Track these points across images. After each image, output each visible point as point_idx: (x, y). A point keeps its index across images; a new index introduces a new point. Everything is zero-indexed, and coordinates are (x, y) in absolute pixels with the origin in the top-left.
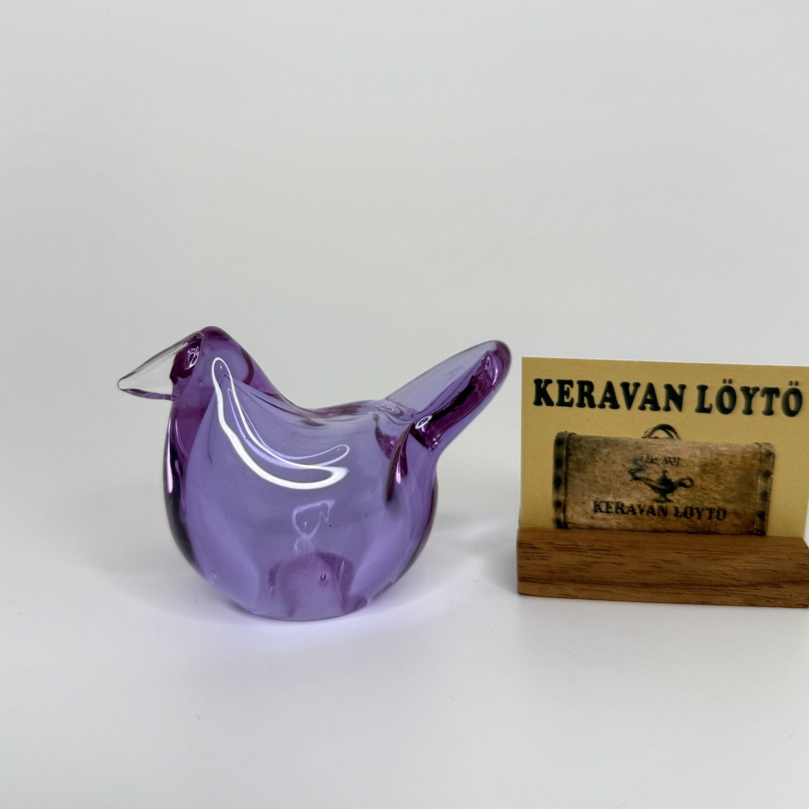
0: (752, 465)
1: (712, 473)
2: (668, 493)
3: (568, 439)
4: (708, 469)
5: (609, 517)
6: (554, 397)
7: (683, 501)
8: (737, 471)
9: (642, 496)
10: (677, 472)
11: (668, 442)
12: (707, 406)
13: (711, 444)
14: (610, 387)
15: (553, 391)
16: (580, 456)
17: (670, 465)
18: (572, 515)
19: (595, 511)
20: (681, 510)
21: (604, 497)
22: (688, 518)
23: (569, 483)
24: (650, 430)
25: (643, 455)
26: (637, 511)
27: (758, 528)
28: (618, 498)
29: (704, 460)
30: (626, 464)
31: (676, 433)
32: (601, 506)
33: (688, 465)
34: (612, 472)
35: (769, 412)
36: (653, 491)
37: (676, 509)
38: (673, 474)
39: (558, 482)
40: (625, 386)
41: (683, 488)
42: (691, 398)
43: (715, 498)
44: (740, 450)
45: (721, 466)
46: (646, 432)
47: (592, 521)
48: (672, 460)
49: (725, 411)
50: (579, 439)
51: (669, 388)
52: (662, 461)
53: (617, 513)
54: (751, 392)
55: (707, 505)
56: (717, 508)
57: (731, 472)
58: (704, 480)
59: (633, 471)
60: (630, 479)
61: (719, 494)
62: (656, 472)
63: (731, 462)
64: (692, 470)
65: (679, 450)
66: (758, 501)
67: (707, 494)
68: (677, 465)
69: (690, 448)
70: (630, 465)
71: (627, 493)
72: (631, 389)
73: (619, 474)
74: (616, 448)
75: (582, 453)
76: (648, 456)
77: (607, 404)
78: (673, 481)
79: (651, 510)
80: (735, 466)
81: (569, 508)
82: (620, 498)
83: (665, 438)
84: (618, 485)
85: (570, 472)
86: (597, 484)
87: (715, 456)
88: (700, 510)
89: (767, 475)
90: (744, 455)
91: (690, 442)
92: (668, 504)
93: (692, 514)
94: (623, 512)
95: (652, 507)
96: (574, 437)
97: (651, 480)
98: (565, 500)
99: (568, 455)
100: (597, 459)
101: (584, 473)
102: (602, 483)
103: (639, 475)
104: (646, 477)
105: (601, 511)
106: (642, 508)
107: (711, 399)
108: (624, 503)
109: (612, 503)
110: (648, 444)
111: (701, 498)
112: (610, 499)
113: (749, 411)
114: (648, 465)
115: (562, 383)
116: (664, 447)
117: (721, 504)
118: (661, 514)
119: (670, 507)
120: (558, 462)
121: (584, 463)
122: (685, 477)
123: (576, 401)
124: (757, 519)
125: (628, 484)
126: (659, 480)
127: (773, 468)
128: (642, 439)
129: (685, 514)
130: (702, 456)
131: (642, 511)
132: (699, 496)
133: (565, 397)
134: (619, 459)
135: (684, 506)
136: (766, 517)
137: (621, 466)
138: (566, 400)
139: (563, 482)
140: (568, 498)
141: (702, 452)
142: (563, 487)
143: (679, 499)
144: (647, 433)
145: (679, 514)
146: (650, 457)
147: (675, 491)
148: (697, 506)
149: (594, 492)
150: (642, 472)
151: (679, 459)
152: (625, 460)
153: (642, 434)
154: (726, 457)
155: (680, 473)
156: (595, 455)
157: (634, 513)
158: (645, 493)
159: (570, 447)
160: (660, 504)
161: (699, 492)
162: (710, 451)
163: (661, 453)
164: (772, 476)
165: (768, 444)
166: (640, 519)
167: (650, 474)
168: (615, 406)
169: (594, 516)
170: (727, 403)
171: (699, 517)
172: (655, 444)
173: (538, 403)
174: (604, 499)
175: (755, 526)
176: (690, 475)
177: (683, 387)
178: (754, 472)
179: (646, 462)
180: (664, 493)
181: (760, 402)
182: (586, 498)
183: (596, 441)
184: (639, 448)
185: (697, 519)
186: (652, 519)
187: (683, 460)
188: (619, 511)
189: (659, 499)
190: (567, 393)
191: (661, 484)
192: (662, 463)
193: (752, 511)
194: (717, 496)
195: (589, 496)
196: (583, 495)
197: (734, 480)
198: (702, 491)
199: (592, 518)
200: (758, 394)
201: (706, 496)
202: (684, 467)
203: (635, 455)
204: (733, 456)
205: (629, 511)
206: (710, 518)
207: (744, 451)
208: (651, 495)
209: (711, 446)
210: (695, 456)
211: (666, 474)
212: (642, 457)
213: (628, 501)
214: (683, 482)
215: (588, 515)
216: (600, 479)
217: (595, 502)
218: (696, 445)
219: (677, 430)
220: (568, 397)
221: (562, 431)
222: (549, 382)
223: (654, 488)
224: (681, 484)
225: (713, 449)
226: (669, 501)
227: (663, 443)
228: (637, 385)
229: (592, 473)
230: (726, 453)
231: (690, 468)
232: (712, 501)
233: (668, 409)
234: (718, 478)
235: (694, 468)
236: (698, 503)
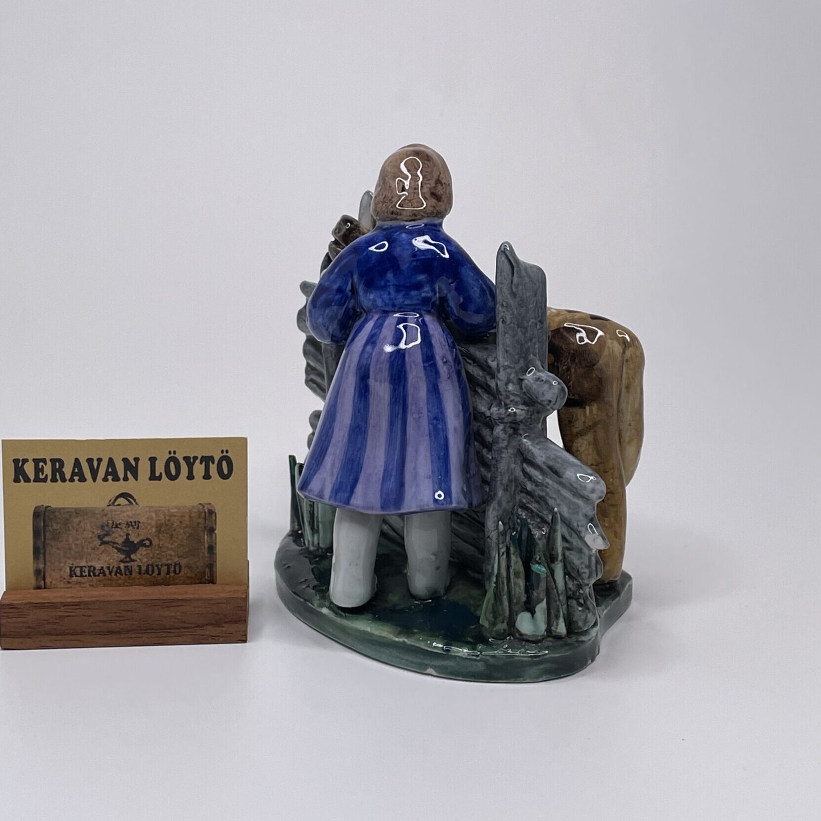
0: (199, 523)
1: (167, 533)
2: (132, 554)
3: (45, 512)
4: (163, 529)
5: (83, 580)
6: (31, 474)
7: (145, 560)
8: (187, 530)
9: (109, 558)
10: (138, 534)
11: (129, 508)
12: (157, 475)
13: (162, 507)
14: (77, 463)
15: (29, 469)
16: (55, 527)
17: (131, 528)
18: (51, 582)
19: (71, 576)
20: (144, 568)
21: (78, 563)
22: (151, 575)
23: (47, 552)
24: (113, 499)
25: (109, 522)
26: (107, 572)
27: (209, 579)
28: (89, 562)
29: (159, 522)
30: (95, 530)
31: (135, 500)
32: (75, 571)
33: (147, 528)
34: (83, 539)
35: (207, 476)
36: (119, 553)
37: (140, 567)
38: (134, 536)
39: (37, 551)
40: (90, 461)
41: (144, 548)
42: (144, 469)
43: (171, 555)
44: (187, 511)
45: (173, 526)
46: (110, 501)
47: (69, 585)
48: (133, 524)
49: (172, 478)
50: (54, 511)
51: (125, 460)
52: (125, 526)
53: (90, 575)
54: (192, 460)
55: (164, 561)
56: (173, 564)
57: (182, 531)
58: (160, 540)
59: (101, 537)
60: (100, 544)
61: (174, 551)
62: (120, 536)
63: (181, 522)
64: (150, 531)
65: (139, 514)
66: (206, 555)
67: (164, 552)
68: (138, 528)
69: (147, 512)
70: (99, 532)
71: (98, 557)
72: (95, 464)
73: (89, 540)
74: (86, 517)
75: (57, 523)
76: (113, 523)
77: (76, 478)
78: (136, 542)
79: (119, 571)
80: (185, 525)
81: (47, 575)
82: (92, 562)
83: (126, 505)
84: (90, 551)
85: (47, 542)
86: (72, 551)
87: (168, 518)
88: (160, 567)
89: (212, 531)
90: (192, 515)
91: (147, 507)
92: (132, 563)
93: (153, 572)
94: (95, 575)
95: (119, 568)
96: (49, 510)
97: (117, 543)
98: (45, 568)
99: (45, 526)
100: (70, 527)
101: (60, 542)
102: (76, 550)
103: (106, 539)
104: (113, 541)
105: (76, 576)
106: (111, 570)
107: (160, 468)
108: (96, 566)
109: (85, 567)
110: (112, 511)
111: (159, 556)
112: (83, 564)
113: (191, 477)
114: (113, 529)
115: (37, 462)
116: (124, 513)
117: (176, 560)
118: (128, 573)
119: (134, 564)
120: (36, 534)
121: (60, 532)
122: (145, 539)
123: (50, 477)
124: (207, 570)
125: (98, 549)
126: (123, 543)
127: (216, 525)
128: (108, 507)
129: (147, 571)
130: (157, 519)
131: (110, 574)
132: (158, 554)
133: (40, 473)
134: (88, 527)
135: (146, 564)
136: (214, 569)
137: (90, 533)
138: (42, 477)
139: (42, 551)
140: (46, 566)
141: (156, 515)
142: (42, 556)
143: (141, 557)
144: (112, 501)
145: (143, 572)
146: (115, 523)
147: (138, 551)
148: (156, 563)
149: (69, 559)
150: (109, 537)
151: (139, 522)
152: (94, 527)
153: (107, 504)
154: (177, 518)
155: (141, 535)
156: (69, 525)
157: (105, 575)
158: (114, 556)
159: (46, 518)
160: (126, 564)
161: (158, 550)
162: (163, 513)
163: (123, 518)
164: (216, 532)
165: (209, 504)
166: (111, 580)
167: (116, 538)
168: (83, 479)
169: (70, 581)
170: (173, 472)
171: (159, 574)
172: (118, 511)
173: (16, 480)
174: (78, 565)
175: (206, 577)
176: (149, 536)
177: (137, 460)
178: (200, 529)
179: (112, 527)
180: (128, 554)
181: (199, 469)
182: (62, 565)
183: (69, 512)
184: (105, 515)
185: (158, 575)
186: (120, 578)
187: (143, 523)
188: (92, 574)
189: (125, 560)
190: (42, 470)
191: (125, 546)
192: (125, 527)
193: (202, 564)
194: (173, 553)
195: (65, 563)
196: (60, 563)
197: (185, 538)
198: (160, 549)
199: (69, 582)
200: (198, 461)
201: (164, 554)
202: (143, 529)
203: (103, 523)
204: (182, 516)
205: (100, 573)
206: (168, 573)
207: (190, 511)
208: (118, 557)
209: (163, 509)
210: (152, 519)
211: (129, 537)
212: (108, 523)
213: (99, 564)
214: (144, 542)
215: (65, 581)
216: (73, 547)
217: (71, 568)
218: (151, 509)
219: (135, 498)
220: (43, 474)
221: (41, 505)
222: (25, 461)
223: (119, 550)
224: (141, 543)
225: (166, 511)
226: (134, 561)
227: (124, 509)
228: (100, 460)
229: (67, 541)
230: (175, 514)
231: (148, 530)
232: (168, 557)
233: (126, 479)
234: (171, 536)
235: (151, 530)
236: (158, 560)
